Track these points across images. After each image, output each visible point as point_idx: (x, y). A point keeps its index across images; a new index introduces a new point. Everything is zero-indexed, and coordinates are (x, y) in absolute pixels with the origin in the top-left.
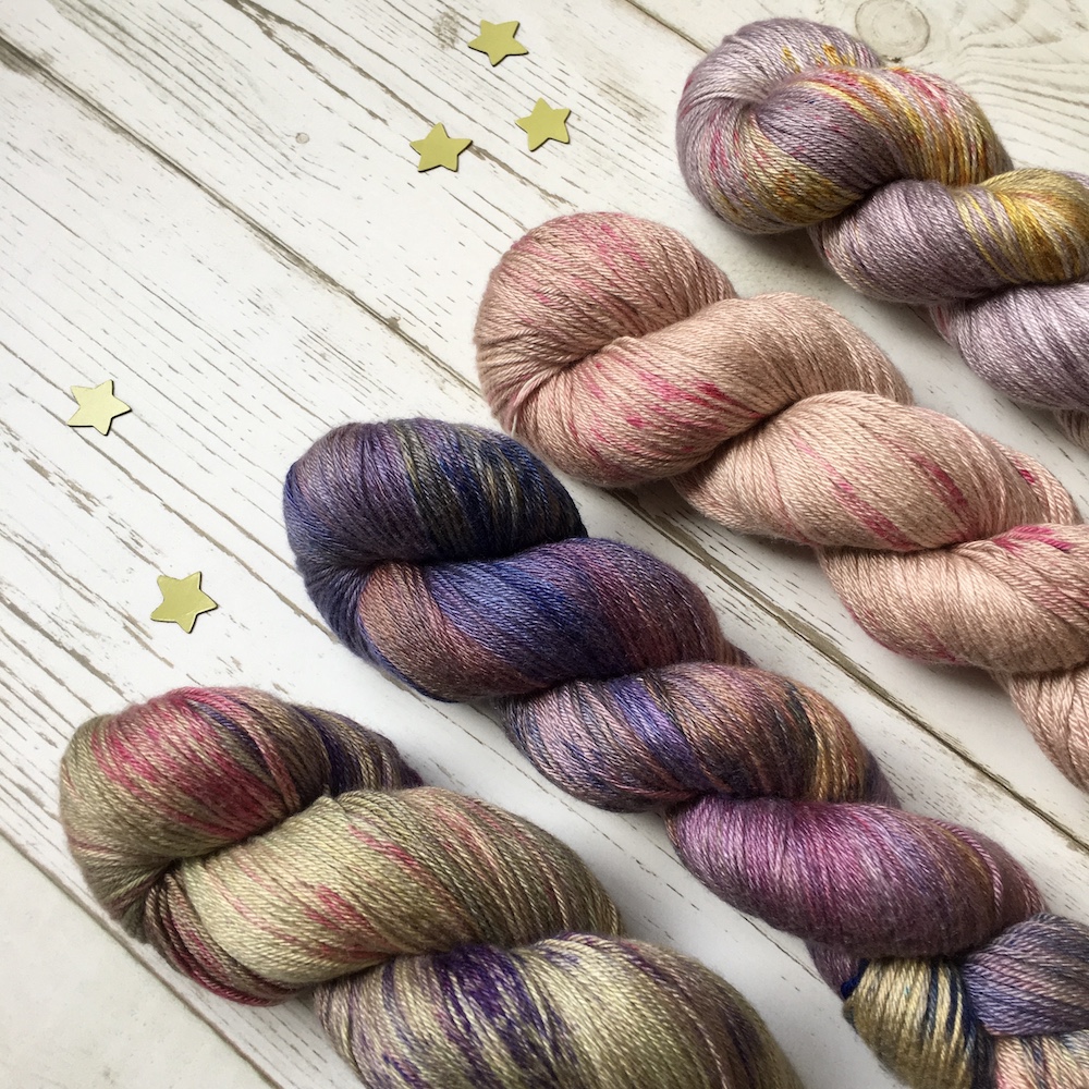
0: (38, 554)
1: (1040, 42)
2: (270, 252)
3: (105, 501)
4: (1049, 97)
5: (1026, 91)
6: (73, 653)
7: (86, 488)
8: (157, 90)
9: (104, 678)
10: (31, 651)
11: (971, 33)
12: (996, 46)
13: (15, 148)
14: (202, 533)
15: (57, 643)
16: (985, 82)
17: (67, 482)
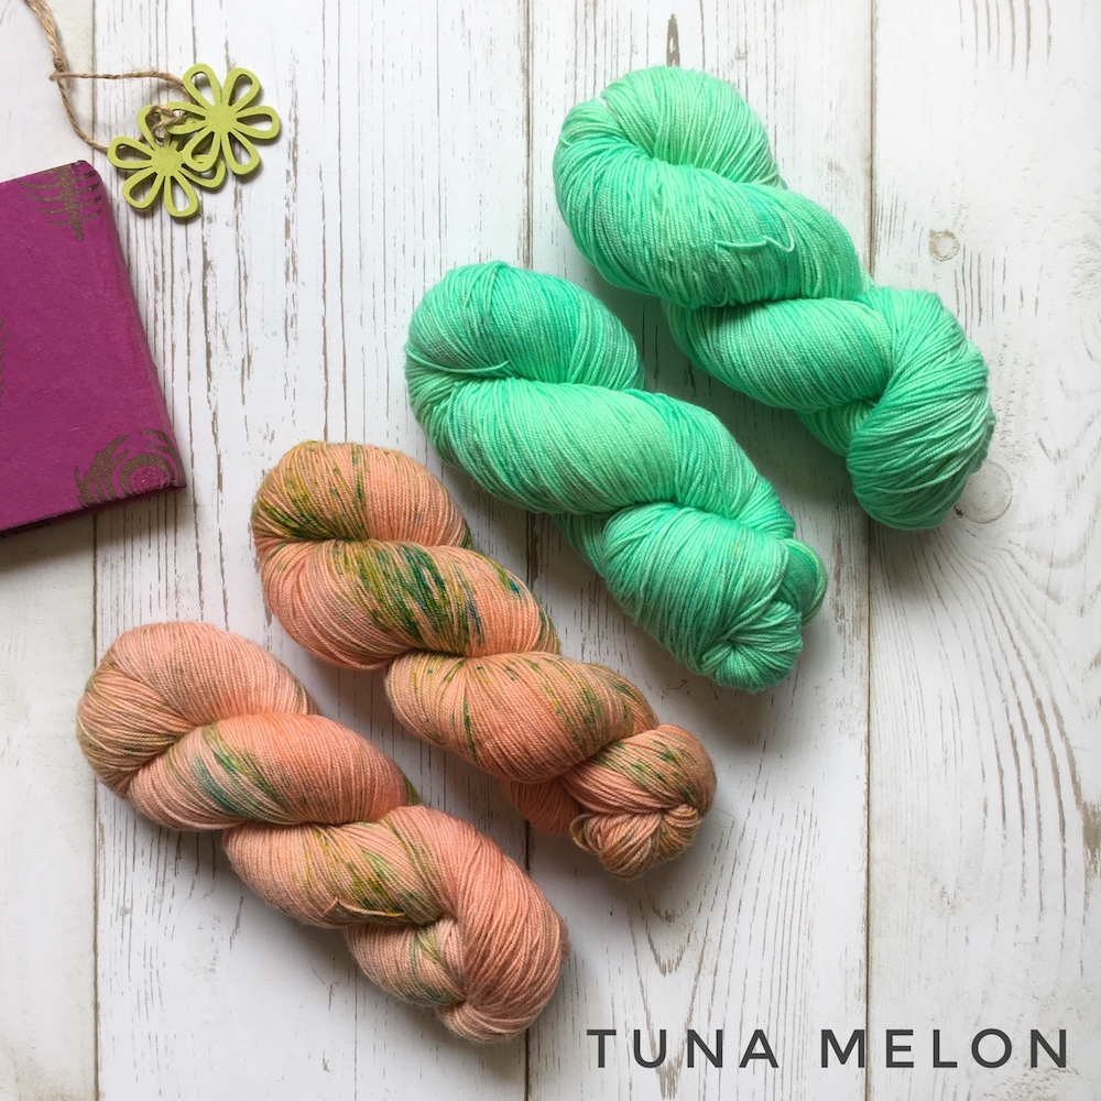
0: (243, 274)
1: (1047, 593)
2: (520, 238)
3: (299, 283)
4: (1007, 626)
5: (1000, 610)
6: (208, 344)
7: (297, 265)
8: (571, 67)
9: (209, 374)
10: (191, 321)
11: (1019, 545)
12: (1021, 567)
13: (463, 19)
14: (325, 354)
15: (206, 332)
16: (987, 580)
17: (293, 252)
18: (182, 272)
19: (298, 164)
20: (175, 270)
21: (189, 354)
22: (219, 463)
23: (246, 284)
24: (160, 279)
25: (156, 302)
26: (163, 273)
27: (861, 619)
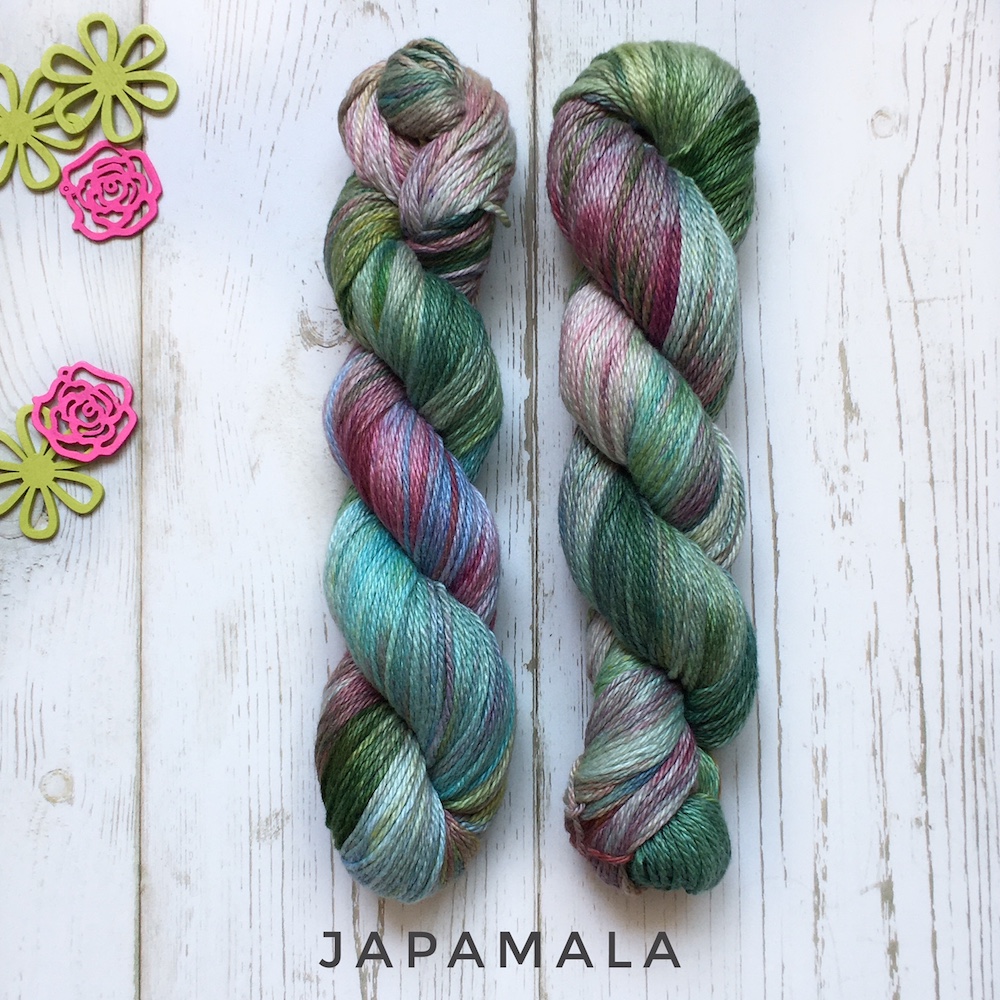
18: (952, 760)
19: (813, 888)
20: (960, 761)
21: (942, 662)
22: (904, 532)
23: (874, 746)
24: (978, 752)
25: (983, 725)
26: (974, 758)
27: (151, 355)
